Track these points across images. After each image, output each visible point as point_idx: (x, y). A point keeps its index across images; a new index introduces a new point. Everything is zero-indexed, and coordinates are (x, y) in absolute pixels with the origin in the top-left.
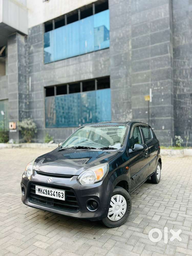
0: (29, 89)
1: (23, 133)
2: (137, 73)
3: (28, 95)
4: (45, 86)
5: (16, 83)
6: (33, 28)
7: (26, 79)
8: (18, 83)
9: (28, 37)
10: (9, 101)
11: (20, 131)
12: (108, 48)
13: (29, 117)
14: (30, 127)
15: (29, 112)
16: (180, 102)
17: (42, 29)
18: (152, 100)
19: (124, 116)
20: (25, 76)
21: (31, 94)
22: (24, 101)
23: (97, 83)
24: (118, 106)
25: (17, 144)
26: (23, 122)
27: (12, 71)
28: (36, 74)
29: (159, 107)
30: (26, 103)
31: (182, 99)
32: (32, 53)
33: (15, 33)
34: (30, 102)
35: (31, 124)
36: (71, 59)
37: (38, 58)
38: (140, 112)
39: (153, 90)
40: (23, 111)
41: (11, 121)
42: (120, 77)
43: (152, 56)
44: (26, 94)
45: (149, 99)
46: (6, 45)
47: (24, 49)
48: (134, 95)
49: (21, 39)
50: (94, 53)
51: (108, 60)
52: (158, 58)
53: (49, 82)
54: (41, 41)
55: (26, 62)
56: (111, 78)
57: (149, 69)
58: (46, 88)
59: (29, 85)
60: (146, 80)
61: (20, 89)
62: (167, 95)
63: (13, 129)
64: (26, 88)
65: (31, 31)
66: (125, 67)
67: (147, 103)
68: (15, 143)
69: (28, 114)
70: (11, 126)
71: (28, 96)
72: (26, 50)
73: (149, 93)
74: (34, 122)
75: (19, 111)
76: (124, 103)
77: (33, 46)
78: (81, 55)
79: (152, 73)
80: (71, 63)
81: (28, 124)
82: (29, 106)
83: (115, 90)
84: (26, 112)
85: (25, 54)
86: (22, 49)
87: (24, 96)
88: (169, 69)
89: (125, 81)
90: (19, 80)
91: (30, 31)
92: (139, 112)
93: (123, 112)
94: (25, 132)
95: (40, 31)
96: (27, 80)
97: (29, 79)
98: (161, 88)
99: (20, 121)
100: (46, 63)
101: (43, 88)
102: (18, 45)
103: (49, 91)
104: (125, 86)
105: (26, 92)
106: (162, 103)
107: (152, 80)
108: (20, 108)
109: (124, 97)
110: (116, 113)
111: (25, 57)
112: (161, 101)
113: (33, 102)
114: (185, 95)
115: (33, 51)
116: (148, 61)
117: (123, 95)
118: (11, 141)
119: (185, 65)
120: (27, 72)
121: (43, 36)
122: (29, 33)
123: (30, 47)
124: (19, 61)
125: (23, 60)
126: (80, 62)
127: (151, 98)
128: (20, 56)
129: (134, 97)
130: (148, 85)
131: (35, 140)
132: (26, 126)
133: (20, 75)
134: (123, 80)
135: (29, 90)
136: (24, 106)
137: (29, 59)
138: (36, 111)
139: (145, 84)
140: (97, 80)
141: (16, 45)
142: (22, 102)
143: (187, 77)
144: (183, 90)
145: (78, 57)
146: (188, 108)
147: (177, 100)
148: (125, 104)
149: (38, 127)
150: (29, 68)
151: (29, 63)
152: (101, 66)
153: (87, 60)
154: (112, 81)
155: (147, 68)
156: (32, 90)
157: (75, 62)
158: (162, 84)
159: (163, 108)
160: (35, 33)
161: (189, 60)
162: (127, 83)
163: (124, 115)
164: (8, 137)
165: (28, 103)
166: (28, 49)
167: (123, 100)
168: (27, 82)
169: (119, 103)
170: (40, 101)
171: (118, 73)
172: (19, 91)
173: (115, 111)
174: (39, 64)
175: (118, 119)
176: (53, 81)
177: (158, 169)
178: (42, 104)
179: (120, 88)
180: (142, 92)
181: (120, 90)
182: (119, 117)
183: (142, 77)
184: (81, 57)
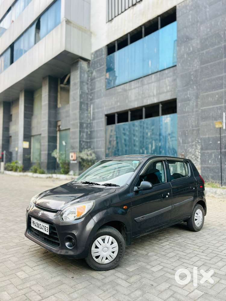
0: (90, 117)
1: (83, 165)
2: (206, 93)
3: (90, 123)
4: (106, 113)
5: (77, 111)
6: (96, 52)
7: (87, 107)
8: (79, 112)
9: (91, 62)
10: (71, 130)
11: (80, 163)
12: (175, 66)
13: (90, 147)
14: (90, 158)
15: (90, 142)
17: (105, 52)
18: (225, 127)
19: (194, 147)
20: (87, 104)
21: (92, 123)
22: (86, 130)
23: (162, 107)
24: (187, 134)
25: (76, 175)
26: (83, 153)
27: (74, 100)
28: (97, 101)
30: (87, 132)
32: (94, 78)
33: (78, 60)
34: (91, 132)
35: (91, 155)
36: (133, 82)
37: (100, 84)
38: (211, 142)
40: (83, 141)
41: (72, 152)
42: (189, 100)
44: (87, 124)
45: (221, 126)
46: (69, 72)
47: (86, 76)
48: (204, 121)
49: (84, 64)
50: (158, 73)
51: (175, 80)
53: (111, 109)
54: (103, 65)
55: (88, 89)
56: (178, 101)
57: (222, 88)
58: (107, 115)
59: (90, 113)
60: (218, 102)
61: (81, 118)
63: (74, 160)
64: (88, 116)
65: (94, 55)
66: (195, 87)
67: (219, 131)
68: (74, 175)
69: (89, 144)
70: (72, 156)
71: (89, 125)
72: (88, 76)
73: (222, 118)
74: (94, 152)
75: (80, 141)
76: (193, 130)
77: (96, 71)
78: (144, 77)
80: (133, 87)
81: (88, 155)
82: (90, 136)
83: (183, 115)
84: (87, 142)
85: (88, 80)
86: (84, 75)
87: (85, 125)
89: (195, 104)
90: (81, 109)
91: (93, 56)
92: (209, 142)
93: (193, 142)
94: (85, 164)
95: (102, 55)
96: (89, 108)
97: (90, 107)
99: (80, 151)
100: (107, 88)
101: (104, 116)
102: (81, 72)
103: (110, 119)
104: (195, 110)
105: (87, 121)
108: (81, 138)
109: (194, 124)
110: (184, 142)
111: (87, 84)
113: (94, 131)
115: (96, 77)
116: (222, 78)
117: (192, 121)
118: (71, 173)
120: (89, 100)
121: (105, 59)
122: (91, 57)
123: (92, 73)
124: (81, 88)
125: (85, 87)
126: (143, 85)
127: (224, 124)
128: (82, 82)
129: (203, 123)
130: (221, 108)
132: (85, 157)
133: (81, 103)
134: (192, 103)
135: (90, 119)
136: (85, 136)
137: (91, 85)
138: (97, 141)
139: (217, 108)
140: (162, 104)
141: (79, 72)
142: (83, 132)
145: (141, 79)
148: (195, 132)
150: (91, 96)
151: (91, 90)
152: (167, 87)
153: (150, 82)
154: (179, 105)
156: (94, 119)
157: (137, 85)
160: (97, 57)
162: (197, 106)
163: (193, 145)
164: (68, 168)
165: (89, 133)
166: (90, 75)
167: (192, 127)
168: (89, 110)
169: (187, 130)
170: (101, 130)
171: (187, 94)
172: (80, 120)
173: (182, 140)
174: (101, 90)
175: (186, 150)
176: (114, 108)
177: (197, 213)
178: (102, 133)
179: (188, 112)
180: (213, 117)
181: (189, 115)
182: (187, 148)
183: (212, 99)
184: (144, 78)
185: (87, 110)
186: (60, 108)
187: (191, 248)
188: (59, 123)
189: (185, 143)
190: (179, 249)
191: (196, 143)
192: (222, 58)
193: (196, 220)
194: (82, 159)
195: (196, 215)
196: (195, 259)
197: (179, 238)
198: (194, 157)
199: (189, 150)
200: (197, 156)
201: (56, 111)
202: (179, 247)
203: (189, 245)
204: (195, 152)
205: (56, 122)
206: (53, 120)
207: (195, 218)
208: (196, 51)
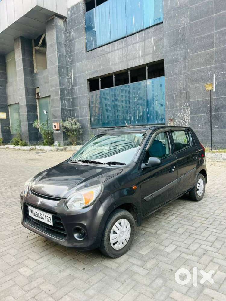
0: (72, 83)
1: (67, 135)
2: (196, 54)
3: (71, 89)
4: (88, 77)
5: (56, 78)
6: (73, 7)
7: (67, 71)
8: (59, 77)
9: (67, 20)
10: (51, 98)
11: (64, 132)
12: (161, 23)
13: (73, 116)
14: (74, 127)
15: (73, 110)
17: (83, 7)
19: (182, 111)
20: (67, 68)
21: (74, 89)
22: (68, 97)
23: (148, 70)
24: (175, 98)
25: (61, 146)
26: (67, 122)
27: (52, 63)
28: (78, 65)
29: (224, 98)
30: (69, 100)
32: (73, 39)
33: (52, 17)
34: (73, 99)
35: (76, 124)
36: (116, 42)
37: (80, 44)
40: (66, 110)
41: (54, 122)
42: (176, 61)
43: (216, 29)
44: (68, 90)
45: (211, 88)
46: (45, 32)
47: (63, 36)
48: (194, 84)
49: (60, 23)
50: (143, 32)
51: (162, 39)
53: (94, 73)
54: (83, 23)
55: (67, 51)
56: (165, 62)
57: (213, 47)
58: (89, 80)
59: (71, 78)
60: (209, 62)
61: (61, 84)
63: (57, 130)
64: (68, 82)
65: (71, 12)
66: (183, 47)
67: (209, 94)
68: (59, 145)
69: (72, 113)
70: (55, 126)
71: (71, 91)
72: (66, 37)
73: (212, 79)
74: (78, 121)
75: (62, 110)
76: (182, 94)
77: (73, 30)
78: (128, 36)
79: (217, 52)
80: (116, 48)
81: (72, 124)
82: (73, 103)
83: (170, 78)
84: (70, 110)
85: (66, 41)
86: (61, 35)
87: (66, 92)
89: (183, 65)
90: (60, 74)
91: (69, 13)
92: (199, 105)
93: (181, 106)
94: (69, 133)
95: (80, 11)
96: (69, 72)
97: (71, 71)
99: (64, 121)
100: (88, 50)
101: (86, 81)
102: (57, 31)
103: (93, 84)
104: (183, 72)
105: (69, 87)
107: (216, 62)
108: (63, 105)
109: (182, 87)
110: (172, 107)
111: (66, 45)
113: (77, 98)
115: (74, 37)
116: (212, 36)
117: (180, 83)
118: (56, 143)
120: (69, 63)
121: (83, 16)
122: (68, 14)
123: (70, 33)
124: (59, 51)
125: (64, 50)
126: (127, 45)
127: (214, 86)
128: (59, 44)
129: (192, 86)
130: (211, 69)
131: (80, 141)
132: (69, 126)
133: (60, 68)
134: (180, 65)
135: (71, 85)
136: (67, 104)
137: (69, 47)
138: (80, 108)
139: (207, 69)
140: (148, 66)
141: (55, 31)
142: (65, 99)
145: (124, 39)
149: (83, 127)
150: (70, 58)
151: (70, 52)
152: (153, 47)
153: (135, 41)
154: (166, 67)
155: (211, 45)
156: (75, 85)
157: (121, 46)
160: (74, 14)
162: (185, 67)
163: (181, 109)
164: (53, 139)
165: (71, 100)
166: (68, 35)
167: (181, 90)
168: (70, 74)
169: (175, 94)
170: (85, 96)
171: (174, 55)
172: (60, 86)
173: (170, 105)
174: (81, 52)
175: (174, 115)
176: (96, 72)
177: (199, 183)
178: (86, 100)
179: (176, 74)
180: (202, 79)
181: (176, 78)
183: (202, 59)
184: (127, 38)
185: (68, 75)
186: (37, 73)
187: (198, 221)
188: (38, 91)
189: (173, 108)
190: (186, 223)
191: (184, 107)
192: (212, 14)
193: (198, 190)
194: (66, 128)
195: (198, 185)
196: (206, 233)
197: (183, 210)
199: (177, 114)
200: (185, 120)
201: (33, 77)
202: (186, 220)
203: (195, 217)
204: (184, 116)
205: (34, 89)
206: (30, 87)
207: (198, 188)
208: (184, 6)
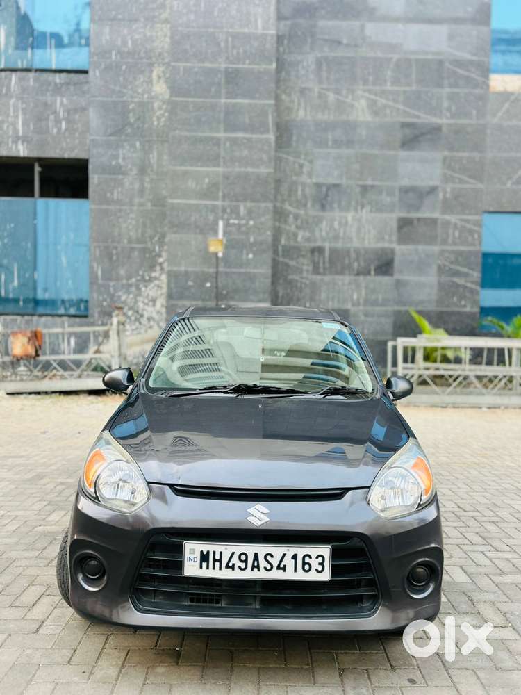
2: (183, 168)
12: (86, 72)
16: (287, 265)
18: (224, 254)
19: (133, 289)
23: (41, 173)
24: (115, 257)
29: (240, 274)
31: (292, 259)
38: (190, 283)
39: (227, 225)
42: (118, 170)
43: (226, 131)
45: (219, 249)
48: (175, 233)
51: (84, 109)
52: (244, 138)
56: (90, 167)
57: (218, 166)
60: (209, 193)
62: (261, 243)
73: (216, 232)
76: (132, 249)
79: (226, 177)
83: (104, 207)
88: (269, 174)
89: (137, 186)
92: (187, 281)
93: (129, 278)
98: (247, 224)
104: (136, 200)
106: (248, 262)
107: (224, 197)
110: (108, 276)
112: (248, 260)
114: (298, 249)
116: (217, 142)
117: (129, 226)
119: (302, 173)
129: (173, 237)
130: (214, 209)
139: (206, 206)
140: (40, 166)
143: (305, 205)
144: (295, 235)
146: (305, 284)
147: (281, 259)
148: (136, 253)
152: (58, 121)
154: (94, 179)
155: (214, 160)
158: (250, 212)
159: (252, 278)
161: (311, 162)
163: (130, 286)
167: (130, 241)
169: (116, 248)
171: (116, 157)
173: (103, 272)
175: (112, 296)
179: (118, 202)
181: (120, 211)
182: (116, 290)
183: (197, 184)
189: (110, 279)
191: (138, 281)
198: (133, 314)
199: (119, 297)
200: (140, 312)
204: (136, 302)
